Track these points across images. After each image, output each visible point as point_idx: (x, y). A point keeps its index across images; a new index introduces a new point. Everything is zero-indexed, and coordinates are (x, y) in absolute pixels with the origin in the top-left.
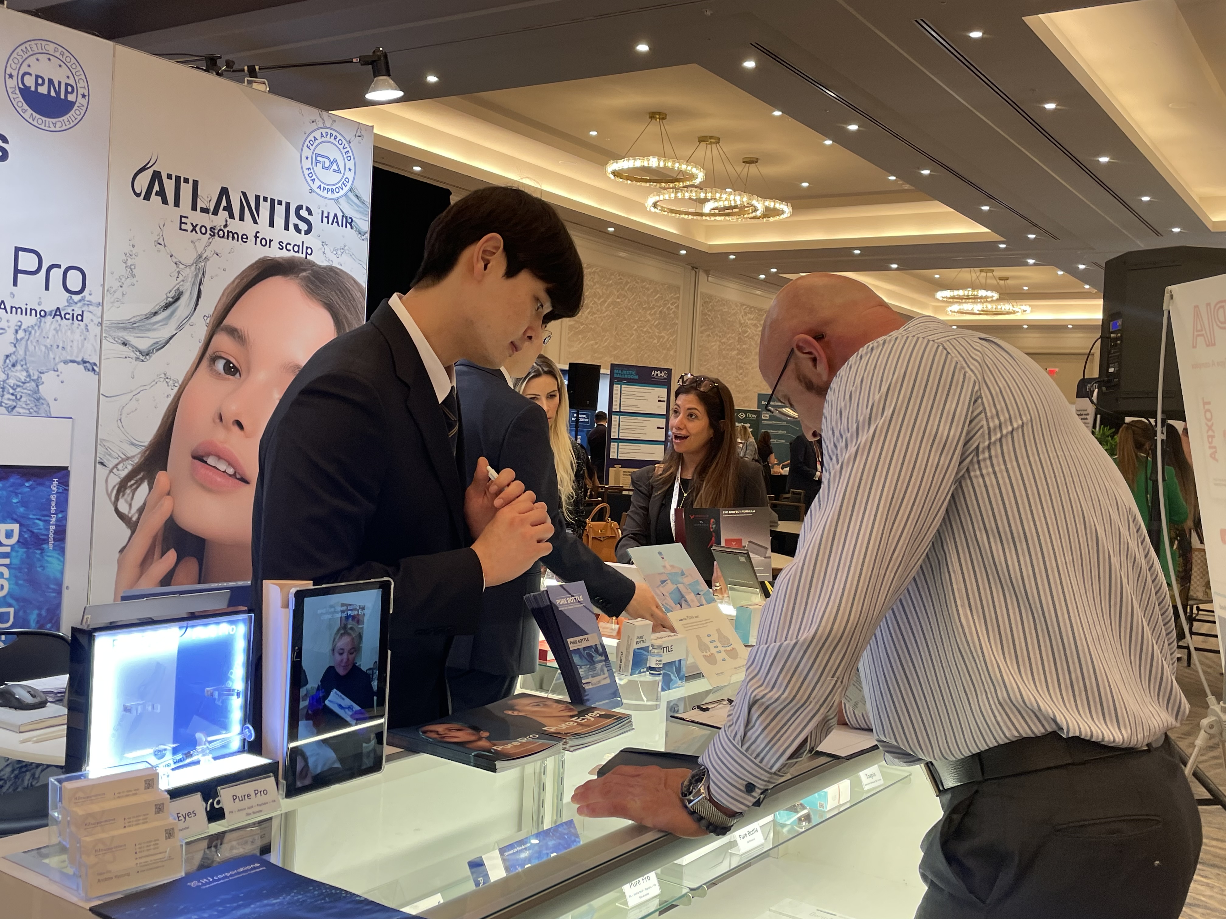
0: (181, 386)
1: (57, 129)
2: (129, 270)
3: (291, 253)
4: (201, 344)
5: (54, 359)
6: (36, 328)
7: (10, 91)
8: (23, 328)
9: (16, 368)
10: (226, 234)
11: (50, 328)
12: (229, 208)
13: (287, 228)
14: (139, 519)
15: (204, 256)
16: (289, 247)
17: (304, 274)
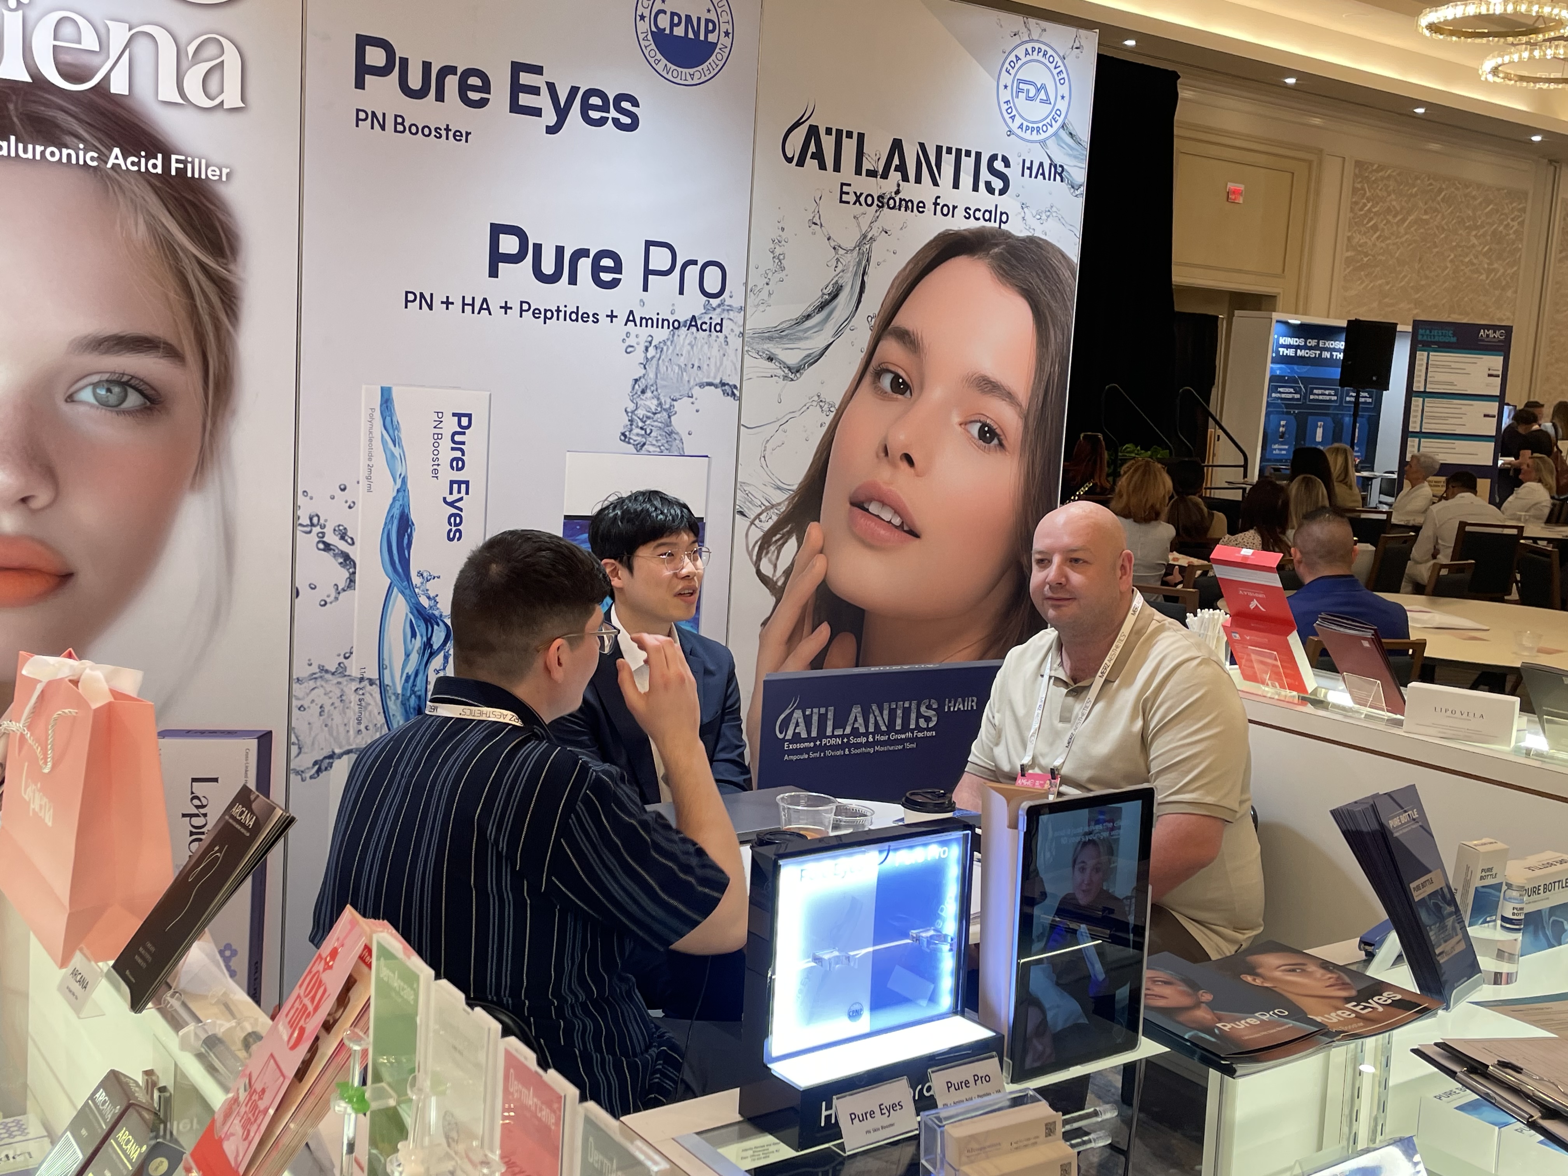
0: (837, 410)
1: (696, 81)
2: (777, 261)
3: (982, 223)
4: (863, 354)
5: (689, 381)
6: (669, 343)
7: (641, 37)
8: (653, 344)
9: (646, 395)
10: (897, 204)
11: (684, 343)
12: (902, 168)
13: (976, 188)
14: (785, 583)
15: (869, 236)
16: (978, 214)
17: (996, 250)
